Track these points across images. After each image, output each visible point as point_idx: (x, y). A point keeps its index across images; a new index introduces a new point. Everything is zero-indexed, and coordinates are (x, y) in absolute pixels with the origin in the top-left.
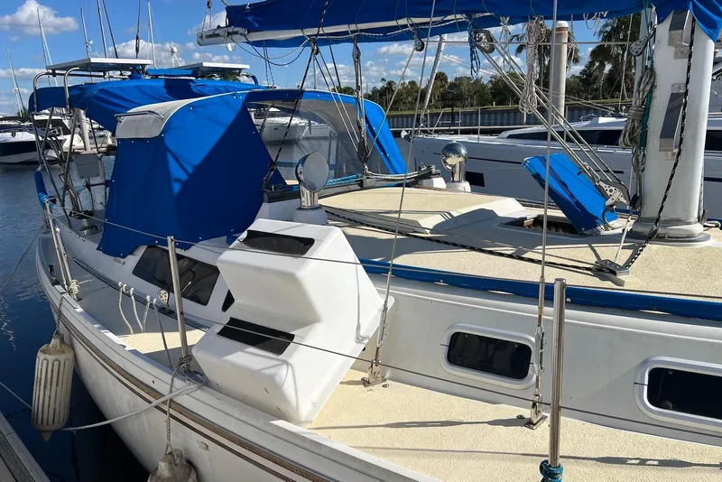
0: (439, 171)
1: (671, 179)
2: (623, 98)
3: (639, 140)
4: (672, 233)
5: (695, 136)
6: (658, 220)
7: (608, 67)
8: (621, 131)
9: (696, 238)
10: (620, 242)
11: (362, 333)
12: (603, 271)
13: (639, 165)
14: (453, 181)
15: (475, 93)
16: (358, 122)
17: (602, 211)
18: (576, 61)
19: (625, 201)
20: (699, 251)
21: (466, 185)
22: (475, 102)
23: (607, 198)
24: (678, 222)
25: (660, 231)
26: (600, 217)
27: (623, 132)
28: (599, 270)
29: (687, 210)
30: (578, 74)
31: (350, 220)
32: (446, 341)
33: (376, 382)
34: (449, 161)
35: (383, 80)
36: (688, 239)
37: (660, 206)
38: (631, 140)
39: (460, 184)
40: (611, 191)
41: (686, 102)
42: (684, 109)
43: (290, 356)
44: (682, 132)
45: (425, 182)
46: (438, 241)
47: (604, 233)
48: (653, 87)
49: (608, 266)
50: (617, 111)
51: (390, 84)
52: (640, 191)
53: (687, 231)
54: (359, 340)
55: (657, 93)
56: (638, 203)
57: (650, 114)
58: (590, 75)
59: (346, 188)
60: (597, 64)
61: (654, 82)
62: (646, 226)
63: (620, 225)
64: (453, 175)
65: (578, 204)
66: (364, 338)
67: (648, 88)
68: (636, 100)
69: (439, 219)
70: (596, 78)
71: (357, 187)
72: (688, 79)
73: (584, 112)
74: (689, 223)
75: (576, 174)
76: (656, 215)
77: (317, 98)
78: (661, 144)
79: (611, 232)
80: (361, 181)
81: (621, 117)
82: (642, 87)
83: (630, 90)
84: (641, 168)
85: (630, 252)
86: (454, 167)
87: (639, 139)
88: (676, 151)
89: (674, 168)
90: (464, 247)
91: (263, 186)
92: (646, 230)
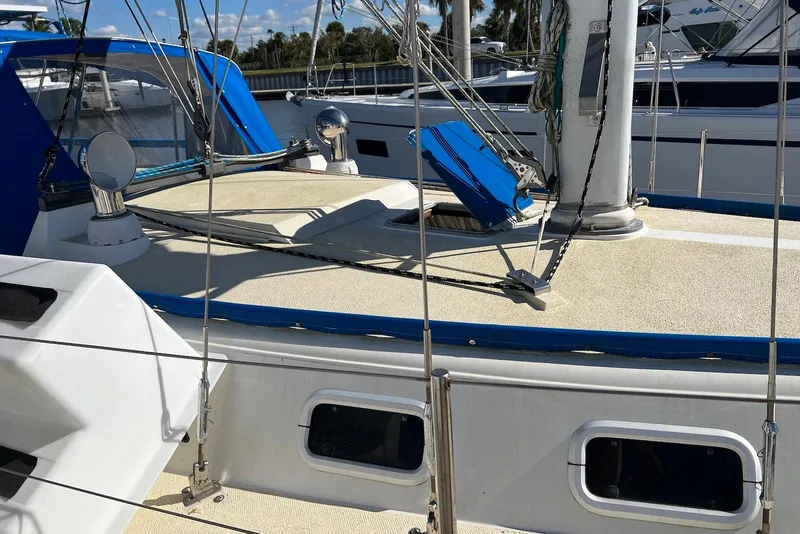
0: (316, 146)
1: (595, 152)
2: (530, 49)
3: (552, 101)
4: (599, 223)
5: (621, 94)
6: (581, 207)
7: (513, 16)
8: (530, 87)
9: (628, 228)
10: (537, 239)
11: (174, 423)
12: (517, 288)
13: (555, 135)
14: (335, 160)
15: (376, 47)
16: (189, 83)
17: (513, 196)
18: (480, 8)
19: (540, 183)
20: (633, 245)
21: (351, 166)
22: (376, 56)
23: (518, 179)
24: (605, 207)
25: (586, 221)
26: (512, 205)
27: (533, 90)
28: (512, 287)
29: (615, 191)
30: (483, 24)
31: (178, 228)
32: (305, 418)
33: (204, 495)
34: (326, 133)
35: (270, 31)
36: (617, 229)
37: (583, 189)
38: (543, 100)
39: (344, 164)
40: (522, 169)
41: (608, 45)
42: (607, 56)
43: (24, 501)
44: (605, 88)
45: (298, 162)
46: (301, 255)
47: (517, 225)
48: (567, 26)
49: (523, 281)
50: (524, 63)
51: (279, 35)
52: (558, 169)
53: (615, 219)
54: (168, 435)
55: (572, 35)
56: (556, 186)
57: (565, 64)
58: (495, 25)
59: (181, 178)
60: (502, 12)
61: (567, 19)
62: (566, 215)
63: (537, 211)
64: (333, 150)
65: (482, 189)
66: (176, 432)
67: (560, 27)
68: (545, 47)
69: (305, 219)
70: (501, 29)
71: (196, 175)
72: (610, 14)
73: (492, 65)
74: (618, 209)
75: (478, 148)
76: (578, 200)
77: (132, 50)
78: (580, 104)
79: (525, 223)
80: (203, 167)
81: (529, 70)
82: (552, 27)
83: (537, 41)
84: (557, 137)
85: (550, 253)
86: (333, 140)
87: (553, 98)
88: (599, 114)
89: (598, 138)
90: (335, 262)
91: (39, 185)
92: (567, 220)
